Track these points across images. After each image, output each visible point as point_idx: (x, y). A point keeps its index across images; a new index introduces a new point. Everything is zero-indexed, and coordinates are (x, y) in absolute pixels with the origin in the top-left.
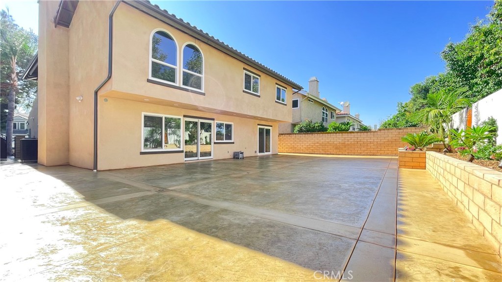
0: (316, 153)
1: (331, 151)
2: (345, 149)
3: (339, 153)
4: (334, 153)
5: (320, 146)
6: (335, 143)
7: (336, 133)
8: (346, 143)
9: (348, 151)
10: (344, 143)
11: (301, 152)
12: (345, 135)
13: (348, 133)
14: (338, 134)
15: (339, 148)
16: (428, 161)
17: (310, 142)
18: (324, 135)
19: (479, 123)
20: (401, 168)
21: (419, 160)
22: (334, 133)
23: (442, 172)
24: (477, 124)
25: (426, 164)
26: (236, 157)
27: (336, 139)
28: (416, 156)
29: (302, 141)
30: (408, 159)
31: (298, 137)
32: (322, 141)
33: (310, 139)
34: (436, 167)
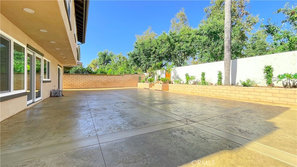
0: (90, 87)
1: (100, 86)
2: (108, 84)
3: (105, 87)
4: (102, 87)
5: (93, 83)
6: (103, 81)
7: (103, 75)
8: (109, 81)
9: (110, 86)
10: (108, 81)
11: (78, 88)
12: (105, 77)
13: (106, 75)
14: (104, 76)
15: (105, 84)
16: (174, 87)
17: (85, 81)
18: (96, 76)
19: (176, 74)
20: (163, 91)
21: (167, 87)
22: (102, 75)
23: (201, 89)
24: (175, 75)
25: (169, 89)
26: (56, 95)
27: (103, 78)
28: (166, 86)
29: (79, 80)
30: (164, 87)
31: (75, 77)
32: (94, 80)
33: (86, 78)
34: (190, 89)
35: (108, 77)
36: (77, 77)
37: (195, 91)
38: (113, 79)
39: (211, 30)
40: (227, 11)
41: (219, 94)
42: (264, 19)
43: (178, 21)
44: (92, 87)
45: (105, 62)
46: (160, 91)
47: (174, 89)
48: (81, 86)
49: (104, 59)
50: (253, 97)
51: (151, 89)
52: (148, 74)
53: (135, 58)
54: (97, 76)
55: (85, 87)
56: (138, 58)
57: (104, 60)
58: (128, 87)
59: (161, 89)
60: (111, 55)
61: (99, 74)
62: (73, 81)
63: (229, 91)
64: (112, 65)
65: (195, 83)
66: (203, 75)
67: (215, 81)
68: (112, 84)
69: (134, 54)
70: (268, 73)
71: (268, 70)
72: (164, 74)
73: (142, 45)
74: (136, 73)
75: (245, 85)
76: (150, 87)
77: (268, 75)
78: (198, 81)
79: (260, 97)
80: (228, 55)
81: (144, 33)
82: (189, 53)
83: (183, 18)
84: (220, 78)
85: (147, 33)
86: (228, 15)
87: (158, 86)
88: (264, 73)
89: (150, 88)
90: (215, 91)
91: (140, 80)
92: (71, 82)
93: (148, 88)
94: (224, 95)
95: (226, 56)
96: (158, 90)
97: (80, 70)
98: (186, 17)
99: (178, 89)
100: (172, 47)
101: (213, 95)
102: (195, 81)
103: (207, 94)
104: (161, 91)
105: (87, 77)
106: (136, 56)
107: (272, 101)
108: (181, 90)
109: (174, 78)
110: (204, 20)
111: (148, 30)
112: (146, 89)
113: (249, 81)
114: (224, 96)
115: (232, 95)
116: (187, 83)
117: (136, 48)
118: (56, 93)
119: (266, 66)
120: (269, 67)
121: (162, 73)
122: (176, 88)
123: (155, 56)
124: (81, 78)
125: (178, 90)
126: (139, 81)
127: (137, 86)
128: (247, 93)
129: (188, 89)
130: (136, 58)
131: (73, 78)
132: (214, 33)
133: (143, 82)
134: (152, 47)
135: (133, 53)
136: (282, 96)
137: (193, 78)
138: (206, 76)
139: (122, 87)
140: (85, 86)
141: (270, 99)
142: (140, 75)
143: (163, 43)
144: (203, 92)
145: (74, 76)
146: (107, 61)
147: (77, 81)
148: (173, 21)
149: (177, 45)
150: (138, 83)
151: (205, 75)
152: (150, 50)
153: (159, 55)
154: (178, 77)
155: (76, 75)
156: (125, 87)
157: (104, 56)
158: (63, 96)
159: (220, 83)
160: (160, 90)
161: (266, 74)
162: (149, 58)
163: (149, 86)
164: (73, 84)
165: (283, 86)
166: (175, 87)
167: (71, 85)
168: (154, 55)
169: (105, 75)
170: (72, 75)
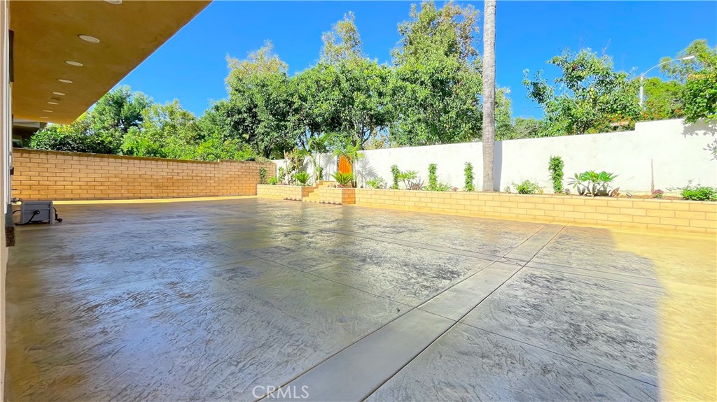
0: (110, 196)
1: (146, 191)
2: (173, 188)
4: (152, 195)
5: (122, 184)
6: (155, 177)
7: (157, 160)
8: (175, 178)
9: (177, 191)
10: (172, 179)
11: (67, 196)
12: (163, 165)
13: (167, 161)
14: (160, 163)
15: (161, 187)
16: (368, 196)
17: (94, 175)
18: (131, 161)
19: (367, 167)
20: (344, 204)
21: (352, 196)
22: (153, 159)
23: (438, 200)
24: (364, 167)
25: (357, 200)
26: (36, 218)
27: (156, 170)
28: (350, 192)
29: (71, 171)
30: (346, 196)
31: (56, 161)
32: (127, 173)
33: (96, 167)
34: (412, 199)
35: (173, 167)
36: (60, 162)
37: (424, 205)
38: (188, 171)
39: (436, 75)
40: (489, 43)
41: (476, 208)
42: (528, 71)
43: (338, 40)
44: (120, 196)
45: (119, 122)
46: (337, 206)
47: (370, 201)
48: (80, 191)
49: (118, 114)
50: (541, 213)
51: (308, 201)
52: (288, 163)
53: (236, 118)
54: (136, 161)
55: (92, 196)
56: (244, 120)
57: (115, 114)
58: (230, 195)
59: (339, 200)
60: (140, 104)
61: (141, 155)
62: (47, 174)
63: (498, 204)
64: (146, 132)
65: (417, 187)
66: (433, 169)
67: (460, 182)
68: (183, 188)
69: (233, 108)
70: (556, 170)
71: (556, 166)
72: (334, 164)
73: (263, 86)
74: (253, 160)
75: (523, 191)
76: (303, 196)
77: (557, 173)
78: (421, 183)
79: (554, 214)
80: (491, 130)
81: (252, 55)
82: (379, 120)
83: (350, 37)
84: (470, 177)
85: (259, 57)
86: (490, 51)
87: (329, 193)
88: (550, 169)
89: (304, 199)
90: (468, 203)
91: (263, 178)
92: (39, 178)
93: (299, 197)
94: (488, 210)
95: (487, 133)
96: (330, 203)
97: (74, 141)
98: (358, 35)
99: (380, 201)
100: (348, 101)
101: (464, 211)
102: (414, 181)
103: (451, 210)
104: (340, 204)
105: (102, 164)
106: (240, 113)
107: (572, 220)
108: (388, 202)
109: (362, 175)
110: (397, 51)
111: (264, 49)
112: (291, 199)
113: (527, 182)
114: (487, 213)
115: (503, 210)
116: (396, 186)
117: (240, 92)
118: (36, 213)
119: (553, 157)
120: (558, 160)
121: (329, 161)
122: (377, 197)
123: (299, 120)
124: (79, 167)
125: (382, 201)
126: (260, 179)
127: (256, 194)
128: (532, 206)
129: (407, 199)
130: (239, 119)
131: (48, 166)
132: (442, 82)
133: (274, 184)
134: (292, 95)
135: (230, 106)
136: (589, 209)
137: (411, 175)
138: (438, 173)
139: (214, 196)
140: (94, 192)
141: (570, 216)
142: (263, 164)
143: (320, 88)
144: (441, 206)
145: (49, 157)
146: (127, 119)
147: (64, 175)
148: (329, 38)
149: (360, 97)
150: (259, 186)
151: (437, 171)
152: (285, 101)
153: (308, 116)
154: (371, 174)
155: (59, 157)
156: (223, 195)
157: (116, 102)
158: (60, 220)
159: (469, 186)
160: (334, 204)
161: (552, 171)
162: (281, 121)
163: (300, 193)
164: (47, 183)
165: (578, 193)
166: (373, 197)
167: (39, 188)
168: (297, 116)
169: (163, 161)
170: (43, 156)
